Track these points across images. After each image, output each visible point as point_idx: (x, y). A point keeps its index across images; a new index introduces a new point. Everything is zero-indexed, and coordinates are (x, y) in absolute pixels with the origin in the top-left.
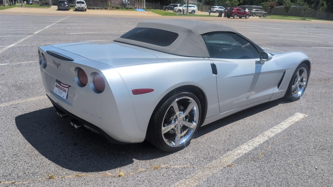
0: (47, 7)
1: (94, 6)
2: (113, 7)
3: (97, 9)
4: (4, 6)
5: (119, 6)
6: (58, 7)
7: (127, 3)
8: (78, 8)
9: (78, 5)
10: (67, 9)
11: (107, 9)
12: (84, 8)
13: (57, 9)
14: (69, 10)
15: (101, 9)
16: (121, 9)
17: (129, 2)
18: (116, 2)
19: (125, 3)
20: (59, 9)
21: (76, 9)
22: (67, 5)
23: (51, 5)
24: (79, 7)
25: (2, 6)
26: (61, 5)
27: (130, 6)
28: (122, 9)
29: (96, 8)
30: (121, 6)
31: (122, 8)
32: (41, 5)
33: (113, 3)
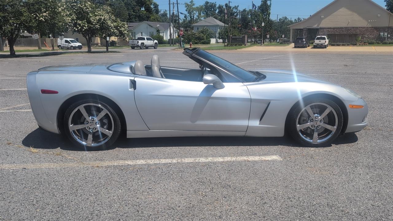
0: (286, 44)
1: (340, 42)
2: (365, 43)
3: (343, 45)
4: (245, 45)
5: (374, 41)
6: (295, 44)
7: (386, 37)
8: (316, 45)
9: (317, 42)
10: (304, 46)
11: (356, 44)
12: (323, 45)
13: (294, 47)
14: (306, 47)
15: (348, 45)
16: (376, 45)
17: (389, 36)
18: (370, 36)
19: (383, 37)
20: (295, 47)
21: (314, 45)
22: (305, 42)
23: (292, 43)
24: (318, 44)
25: (244, 46)
26: (298, 42)
27: (390, 41)
28: (378, 45)
29: (341, 44)
30: (377, 40)
31: (378, 43)
32: (281, 43)
33: (365, 37)
